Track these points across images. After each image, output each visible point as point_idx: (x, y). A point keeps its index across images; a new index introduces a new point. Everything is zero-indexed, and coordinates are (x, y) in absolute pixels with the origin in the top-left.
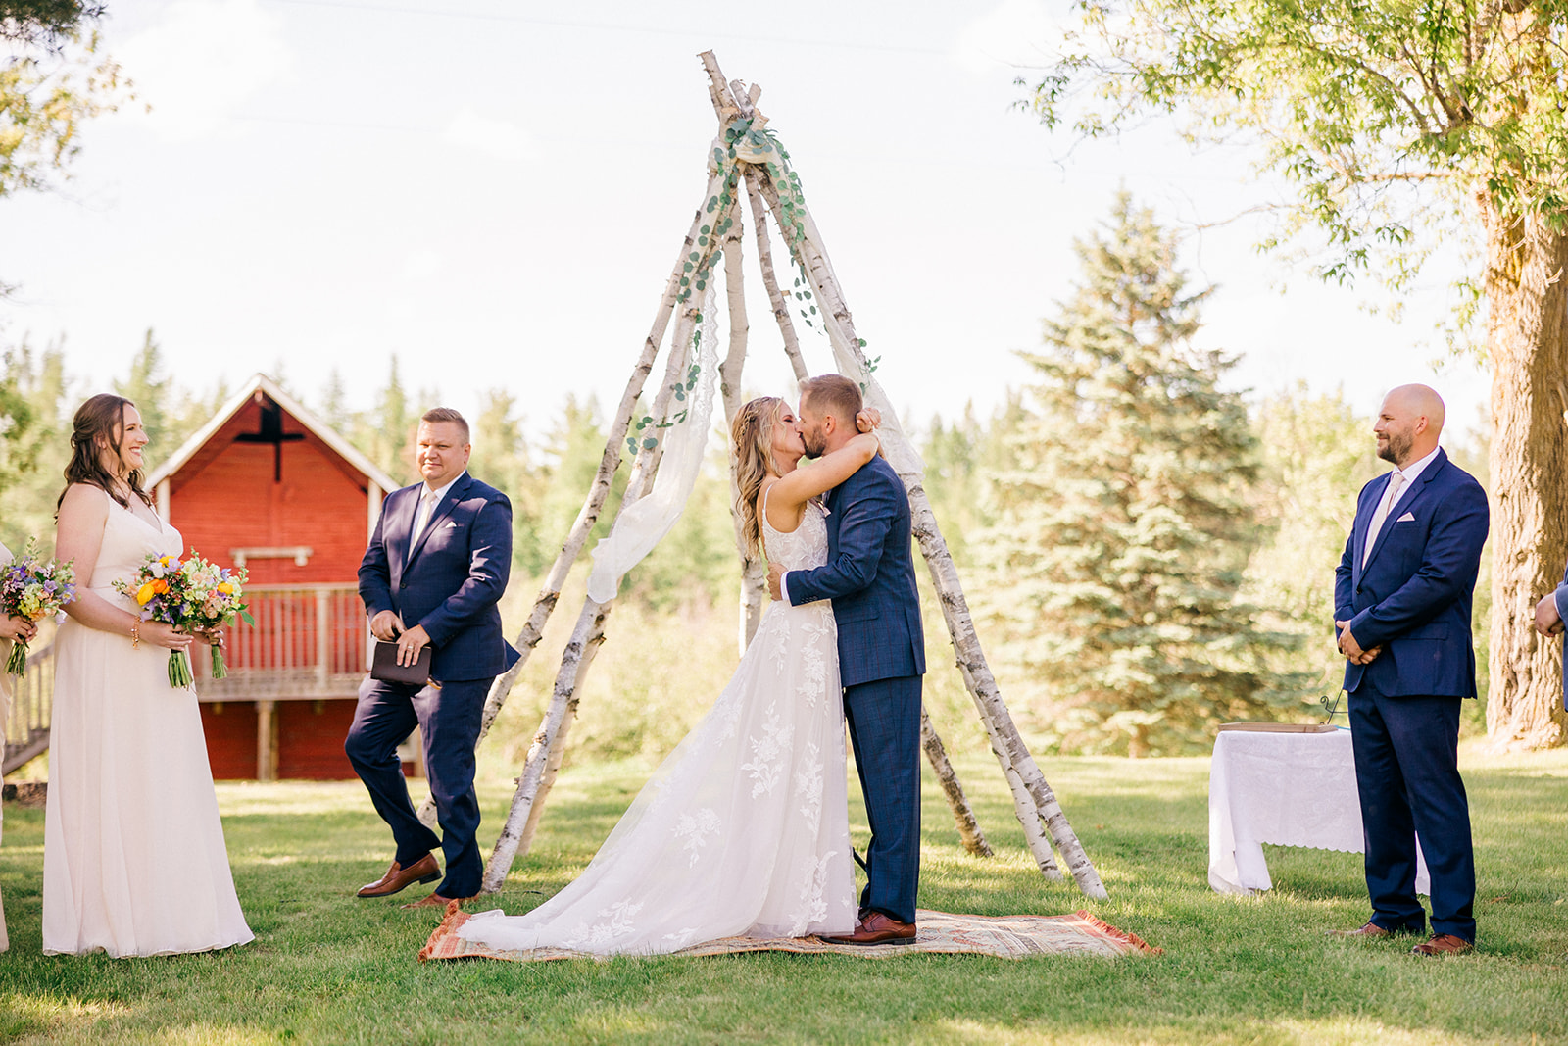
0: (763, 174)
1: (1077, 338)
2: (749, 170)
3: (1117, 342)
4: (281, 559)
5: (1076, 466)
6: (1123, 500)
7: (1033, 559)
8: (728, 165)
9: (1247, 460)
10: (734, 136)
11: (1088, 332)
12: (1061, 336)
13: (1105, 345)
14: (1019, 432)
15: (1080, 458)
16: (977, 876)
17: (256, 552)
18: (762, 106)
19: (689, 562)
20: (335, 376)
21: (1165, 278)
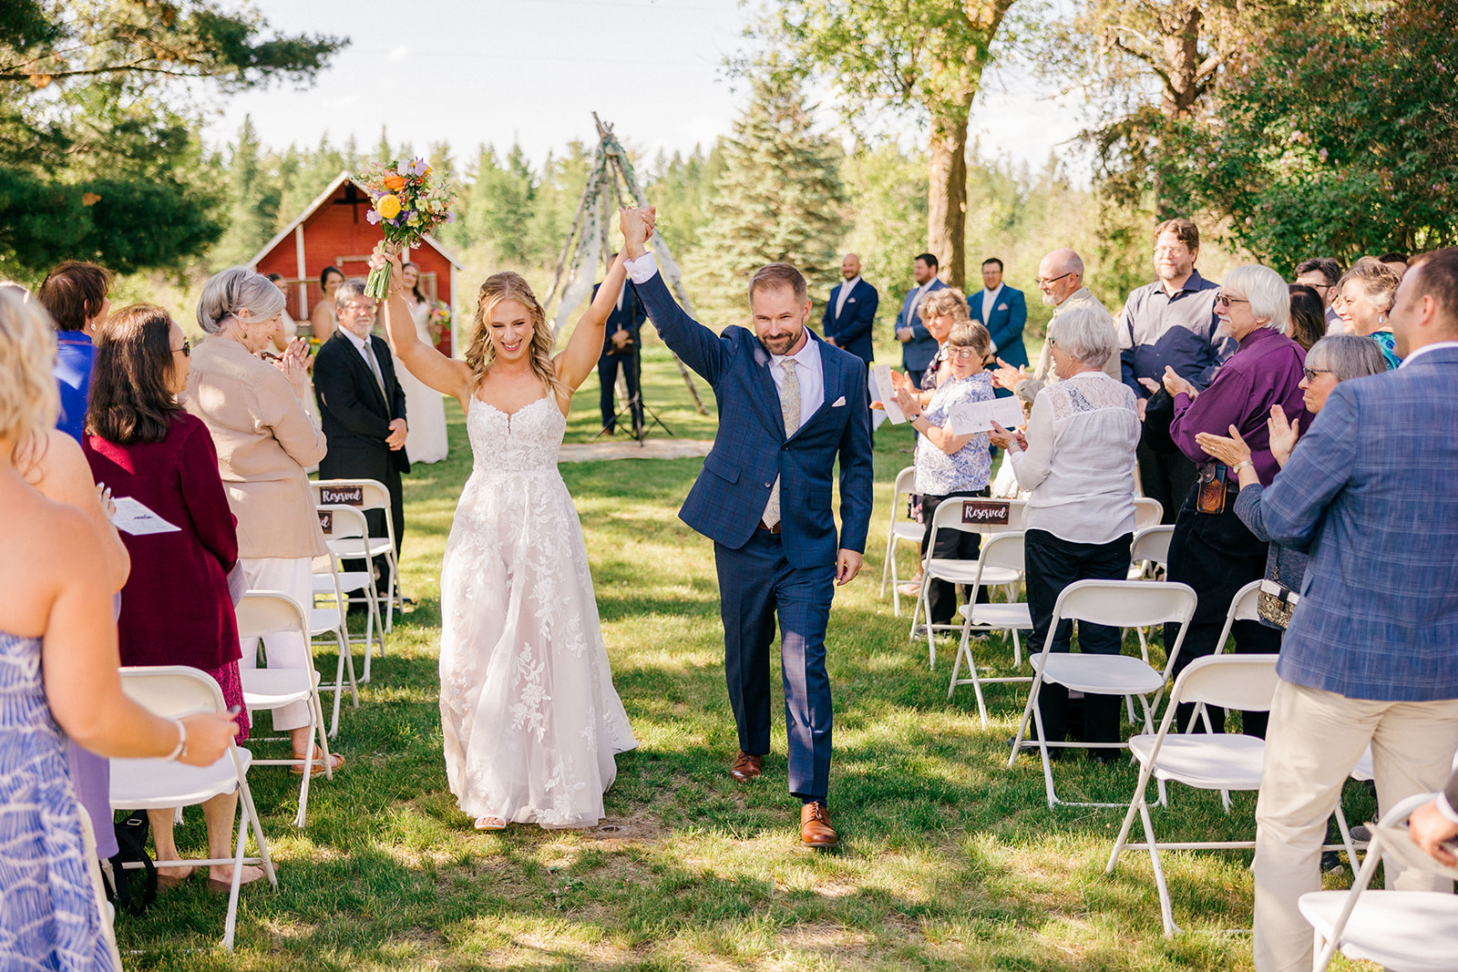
0: (617, 159)
1: (750, 130)
2: (611, 157)
3: (770, 134)
4: (360, 262)
5: (750, 197)
6: (775, 214)
7: (730, 248)
8: (603, 156)
9: (837, 194)
10: (605, 145)
11: (755, 127)
12: (742, 128)
13: (764, 135)
14: (722, 178)
15: (753, 193)
16: (704, 425)
17: (348, 259)
18: (615, 131)
19: (547, 238)
20: (352, 137)
21: (796, 98)
